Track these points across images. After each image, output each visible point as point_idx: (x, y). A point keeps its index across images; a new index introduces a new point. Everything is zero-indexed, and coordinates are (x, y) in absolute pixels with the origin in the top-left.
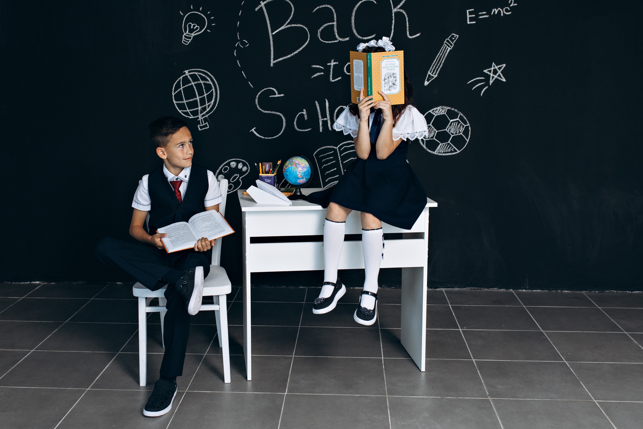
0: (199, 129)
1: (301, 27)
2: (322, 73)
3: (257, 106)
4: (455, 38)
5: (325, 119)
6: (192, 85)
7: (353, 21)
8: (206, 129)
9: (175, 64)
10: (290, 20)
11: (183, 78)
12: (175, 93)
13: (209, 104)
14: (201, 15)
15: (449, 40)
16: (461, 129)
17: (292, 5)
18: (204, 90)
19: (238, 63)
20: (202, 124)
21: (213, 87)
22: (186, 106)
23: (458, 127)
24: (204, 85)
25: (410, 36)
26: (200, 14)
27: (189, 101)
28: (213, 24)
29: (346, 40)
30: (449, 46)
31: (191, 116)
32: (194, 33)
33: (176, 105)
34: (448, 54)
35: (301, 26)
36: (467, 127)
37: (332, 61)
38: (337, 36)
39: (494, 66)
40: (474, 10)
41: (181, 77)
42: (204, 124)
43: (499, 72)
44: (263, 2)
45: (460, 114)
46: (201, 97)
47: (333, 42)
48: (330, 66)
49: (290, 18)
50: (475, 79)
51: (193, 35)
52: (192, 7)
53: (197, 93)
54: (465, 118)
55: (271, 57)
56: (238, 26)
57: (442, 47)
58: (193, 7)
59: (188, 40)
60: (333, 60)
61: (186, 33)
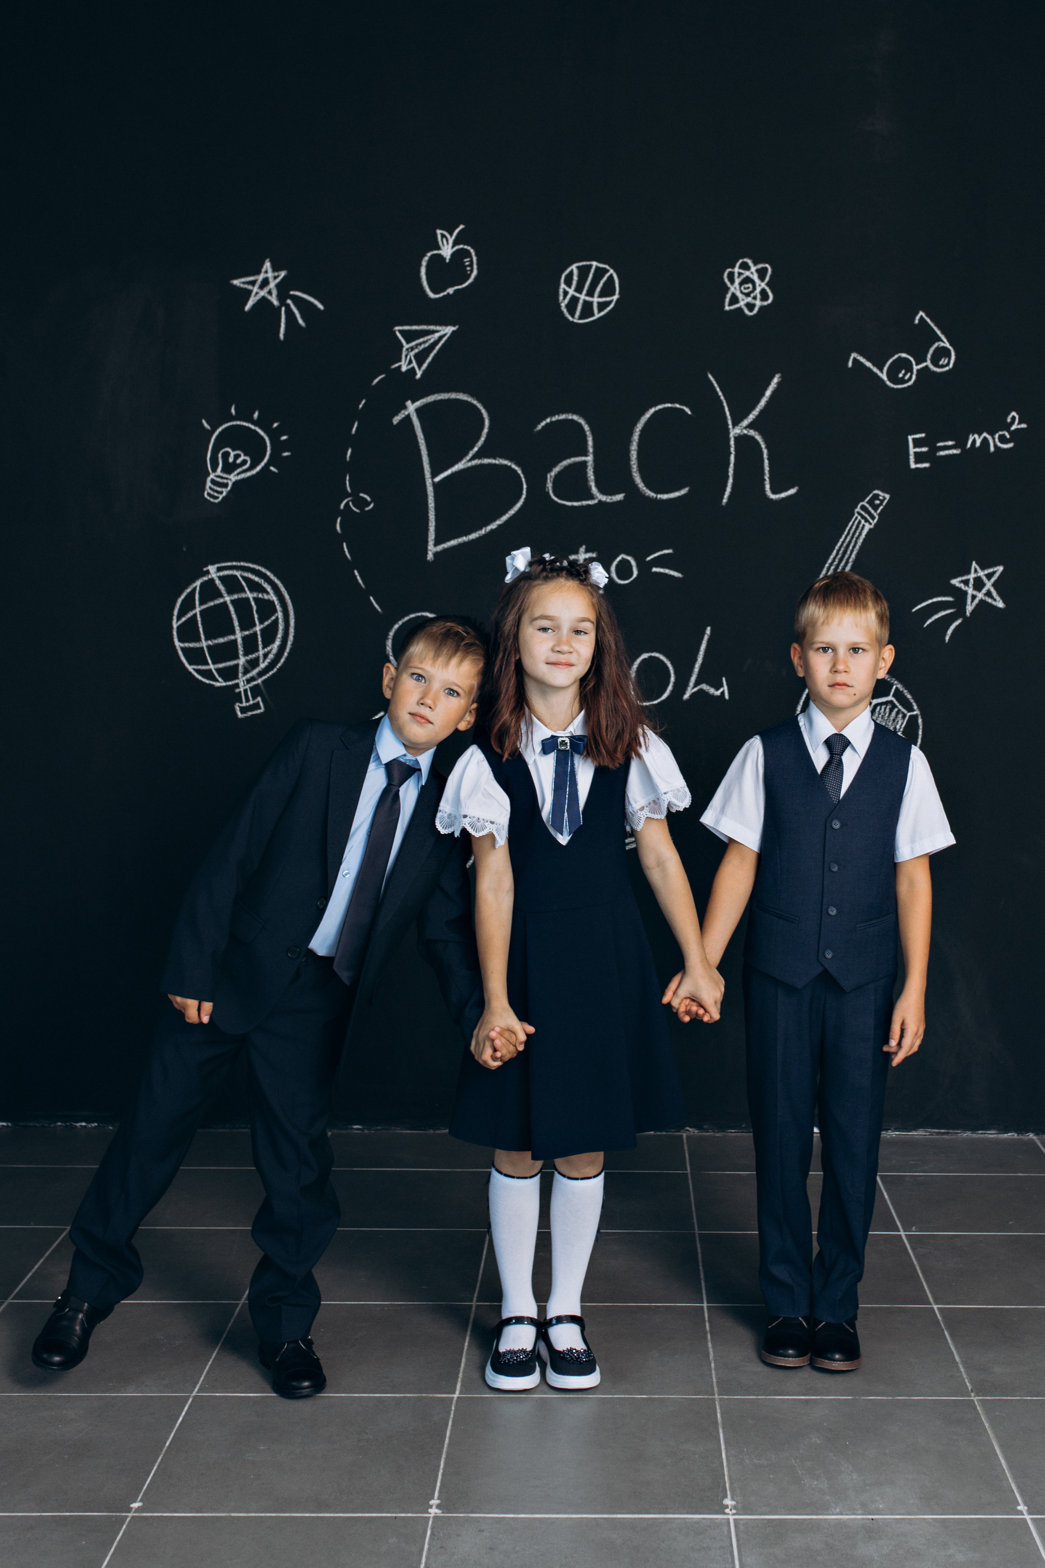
0: (239, 713)
1: (506, 466)
3: (389, 657)
4: (882, 501)
6: (225, 603)
7: (634, 455)
8: (256, 715)
9: (185, 549)
10: (480, 449)
11: (202, 584)
12: (180, 622)
13: (266, 650)
14: (255, 431)
15: (868, 506)
16: (900, 723)
17: (483, 411)
18: (256, 616)
19: (346, 550)
20: (247, 700)
21: (278, 608)
22: (207, 655)
23: (892, 718)
24: (256, 604)
25: (774, 492)
26: (253, 427)
27: (216, 641)
28: (285, 452)
29: (615, 500)
30: (866, 521)
31: (217, 681)
32: (236, 472)
33: (180, 653)
34: (865, 540)
35: (506, 462)
36: (913, 719)
37: (582, 549)
38: (594, 490)
39: (976, 571)
40: (925, 437)
41: (198, 583)
42: (251, 702)
43: (989, 585)
44: (413, 402)
45: (895, 684)
46: (247, 633)
47: (585, 503)
49: (480, 443)
50: (930, 601)
51: (233, 478)
52: (233, 411)
53: (236, 624)
54: (909, 696)
55: (430, 536)
56: (348, 459)
57: (850, 521)
58: (235, 409)
59: (219, 489)
60: (584, 547)
61: (216, 474)
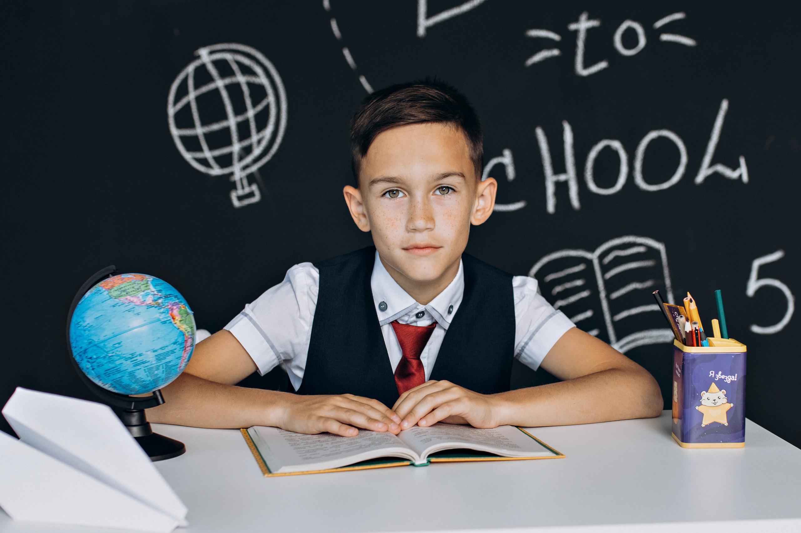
0: (235, 202)
2: (555, 52)
5: (562, 177)
6: (218, 88)
8: (252, 202)
9: (177, 33)
11: (195, 69)
12: (175, 110)
13: (259, 136)
18: (248, 101)
19: (335, 28)
20: (243, 188)
21: (270, 91)
22: (203, 142)
24: (248, 88)
27: (211, 128)
31: (212, 169)
33: (177, 141)
37: (584, 18)
41: (191, 68)
42: (247, 191)
46: (240, 118)
48: (576, 32)
53: (229, 109)
55: (420, 9)
60: (585, 14)
